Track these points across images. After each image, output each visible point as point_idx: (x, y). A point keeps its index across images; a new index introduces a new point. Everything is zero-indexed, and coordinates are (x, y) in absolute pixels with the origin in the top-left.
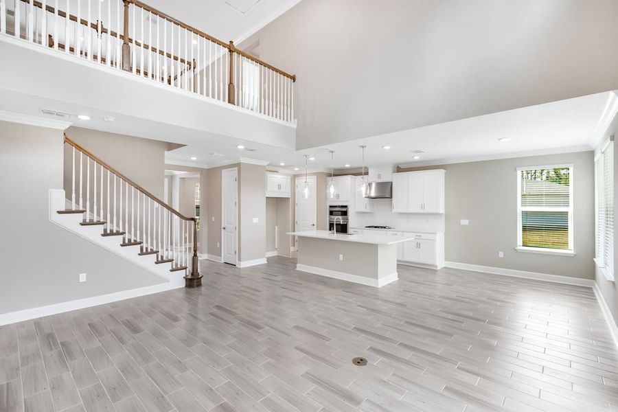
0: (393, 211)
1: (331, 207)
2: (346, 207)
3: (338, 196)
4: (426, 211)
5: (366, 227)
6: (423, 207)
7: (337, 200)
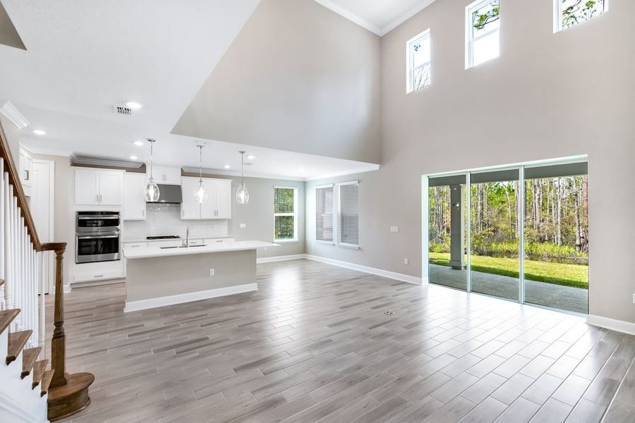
0: (183, 217)
2: (117, 213)
3: (99, 198)
4: (218, 217)
5: (148, 238)
6: (216, 213)
7: (97, 203)
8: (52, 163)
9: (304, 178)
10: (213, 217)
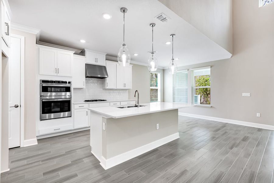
0: (107, 87)
1: (44, 81)
3: (57, 71)
4: (126, 88)
5: (86, 101)
6: (125, 85)
7: (56, 74)
8: (22, 38)
9: (164, 67)
10: (123, 88)
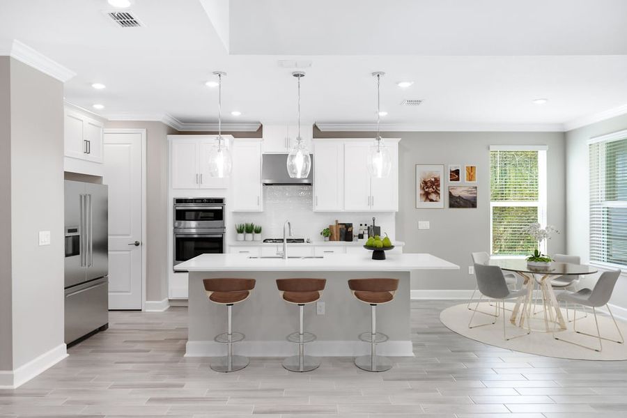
1: (179, 201)
2: (220, 201)
3: (199, 179)
4: (375, 208)
5: (265, 241)
6: (371, 200)
7: (197, 187)
8: (144, 131)
10: (366, 208)
